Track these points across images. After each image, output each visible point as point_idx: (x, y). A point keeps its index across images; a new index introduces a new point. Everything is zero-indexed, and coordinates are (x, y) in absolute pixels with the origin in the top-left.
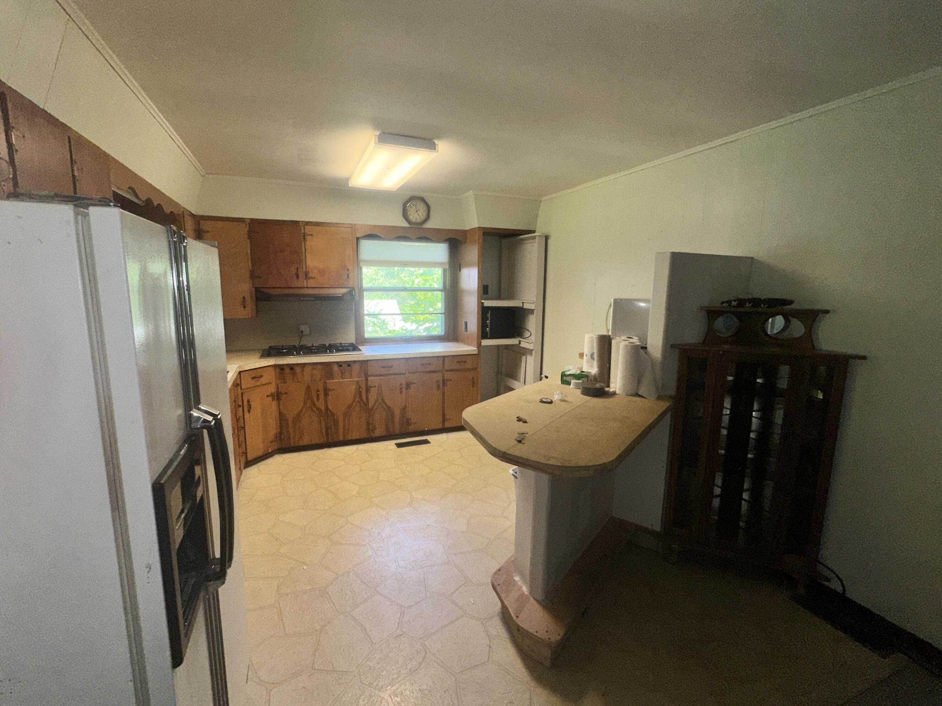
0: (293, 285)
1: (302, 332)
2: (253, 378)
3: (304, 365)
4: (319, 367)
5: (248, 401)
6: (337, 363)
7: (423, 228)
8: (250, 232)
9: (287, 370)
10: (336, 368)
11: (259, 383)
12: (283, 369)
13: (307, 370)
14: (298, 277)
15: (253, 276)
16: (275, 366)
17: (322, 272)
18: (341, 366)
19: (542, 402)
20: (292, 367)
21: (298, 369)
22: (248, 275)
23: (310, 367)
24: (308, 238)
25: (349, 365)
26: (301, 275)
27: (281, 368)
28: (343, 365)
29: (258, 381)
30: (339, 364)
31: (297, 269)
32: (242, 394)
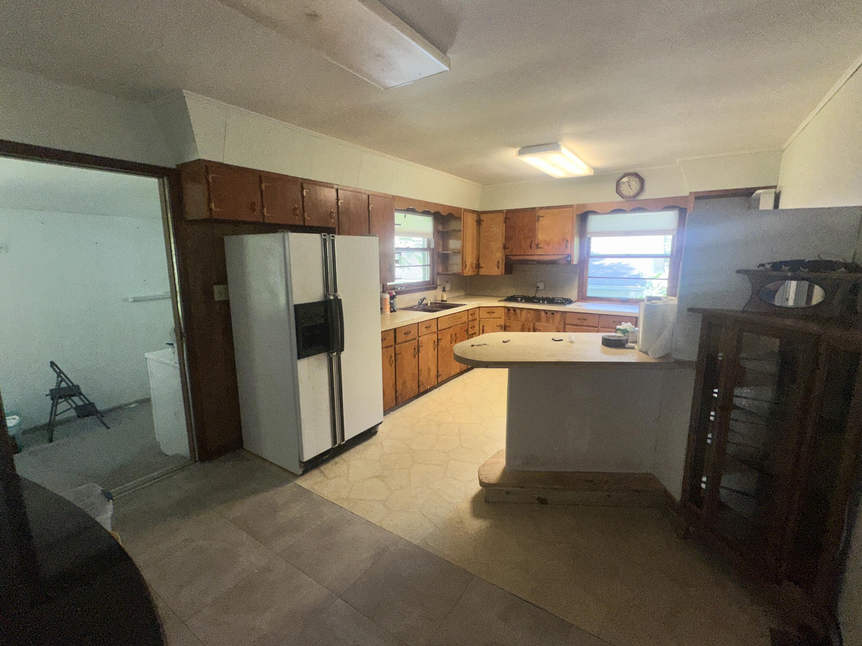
0: (529, 253)
1: (538, 287)
2: (488, 313)
3: (522, 309)
4: (532, 312)
5: (483, 326)
6: (544, 310)
7: (637, 200)
8: (506, 218)
9: (512, 311)
10: (543, 314)
11: (492, 316)
12: (509, 310)
13: (524, 313)
14: (531, 248)
15: (505, 248)
16: (505, 307)
17: (548, 243)
18: (547, 313)
19: (553, 339)
20: (515, 309)
21: (518, 311)
22: (502, 247)
23: (526, 311)
24: (541, 219)
25: (553, 314)
26: (534, 246)
27: (508, 309)
28: (549, 313)
29: (491, 315)
30: (546, 312)
31: (532, 242)
32: (480, 321)
